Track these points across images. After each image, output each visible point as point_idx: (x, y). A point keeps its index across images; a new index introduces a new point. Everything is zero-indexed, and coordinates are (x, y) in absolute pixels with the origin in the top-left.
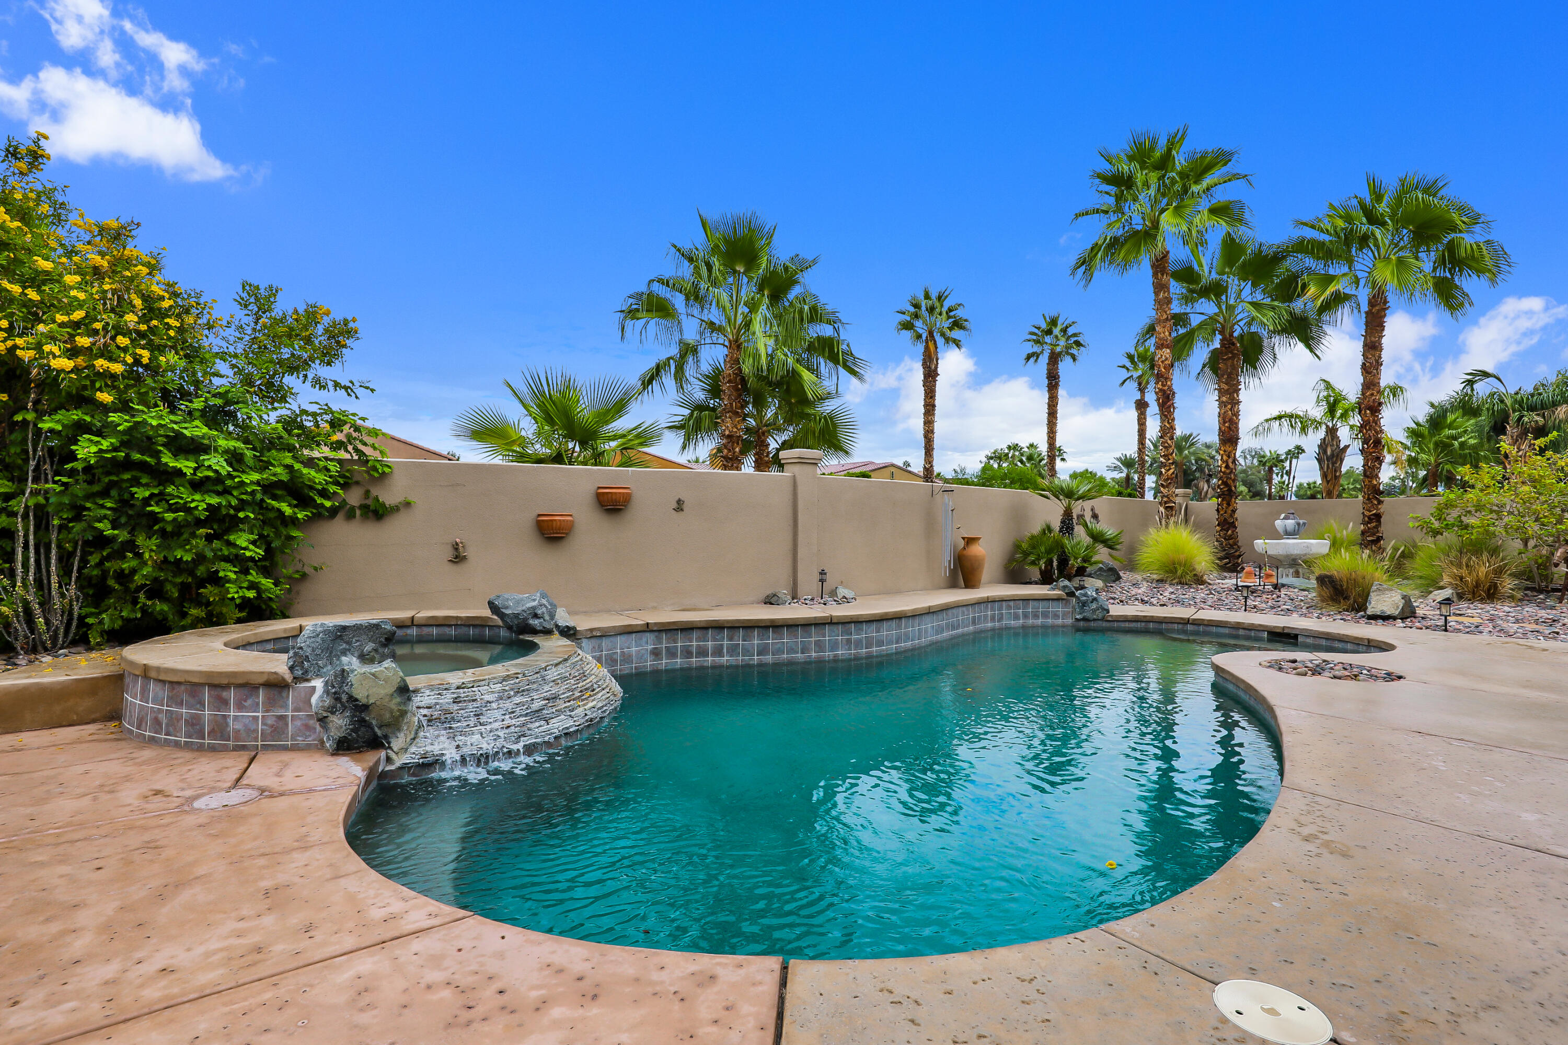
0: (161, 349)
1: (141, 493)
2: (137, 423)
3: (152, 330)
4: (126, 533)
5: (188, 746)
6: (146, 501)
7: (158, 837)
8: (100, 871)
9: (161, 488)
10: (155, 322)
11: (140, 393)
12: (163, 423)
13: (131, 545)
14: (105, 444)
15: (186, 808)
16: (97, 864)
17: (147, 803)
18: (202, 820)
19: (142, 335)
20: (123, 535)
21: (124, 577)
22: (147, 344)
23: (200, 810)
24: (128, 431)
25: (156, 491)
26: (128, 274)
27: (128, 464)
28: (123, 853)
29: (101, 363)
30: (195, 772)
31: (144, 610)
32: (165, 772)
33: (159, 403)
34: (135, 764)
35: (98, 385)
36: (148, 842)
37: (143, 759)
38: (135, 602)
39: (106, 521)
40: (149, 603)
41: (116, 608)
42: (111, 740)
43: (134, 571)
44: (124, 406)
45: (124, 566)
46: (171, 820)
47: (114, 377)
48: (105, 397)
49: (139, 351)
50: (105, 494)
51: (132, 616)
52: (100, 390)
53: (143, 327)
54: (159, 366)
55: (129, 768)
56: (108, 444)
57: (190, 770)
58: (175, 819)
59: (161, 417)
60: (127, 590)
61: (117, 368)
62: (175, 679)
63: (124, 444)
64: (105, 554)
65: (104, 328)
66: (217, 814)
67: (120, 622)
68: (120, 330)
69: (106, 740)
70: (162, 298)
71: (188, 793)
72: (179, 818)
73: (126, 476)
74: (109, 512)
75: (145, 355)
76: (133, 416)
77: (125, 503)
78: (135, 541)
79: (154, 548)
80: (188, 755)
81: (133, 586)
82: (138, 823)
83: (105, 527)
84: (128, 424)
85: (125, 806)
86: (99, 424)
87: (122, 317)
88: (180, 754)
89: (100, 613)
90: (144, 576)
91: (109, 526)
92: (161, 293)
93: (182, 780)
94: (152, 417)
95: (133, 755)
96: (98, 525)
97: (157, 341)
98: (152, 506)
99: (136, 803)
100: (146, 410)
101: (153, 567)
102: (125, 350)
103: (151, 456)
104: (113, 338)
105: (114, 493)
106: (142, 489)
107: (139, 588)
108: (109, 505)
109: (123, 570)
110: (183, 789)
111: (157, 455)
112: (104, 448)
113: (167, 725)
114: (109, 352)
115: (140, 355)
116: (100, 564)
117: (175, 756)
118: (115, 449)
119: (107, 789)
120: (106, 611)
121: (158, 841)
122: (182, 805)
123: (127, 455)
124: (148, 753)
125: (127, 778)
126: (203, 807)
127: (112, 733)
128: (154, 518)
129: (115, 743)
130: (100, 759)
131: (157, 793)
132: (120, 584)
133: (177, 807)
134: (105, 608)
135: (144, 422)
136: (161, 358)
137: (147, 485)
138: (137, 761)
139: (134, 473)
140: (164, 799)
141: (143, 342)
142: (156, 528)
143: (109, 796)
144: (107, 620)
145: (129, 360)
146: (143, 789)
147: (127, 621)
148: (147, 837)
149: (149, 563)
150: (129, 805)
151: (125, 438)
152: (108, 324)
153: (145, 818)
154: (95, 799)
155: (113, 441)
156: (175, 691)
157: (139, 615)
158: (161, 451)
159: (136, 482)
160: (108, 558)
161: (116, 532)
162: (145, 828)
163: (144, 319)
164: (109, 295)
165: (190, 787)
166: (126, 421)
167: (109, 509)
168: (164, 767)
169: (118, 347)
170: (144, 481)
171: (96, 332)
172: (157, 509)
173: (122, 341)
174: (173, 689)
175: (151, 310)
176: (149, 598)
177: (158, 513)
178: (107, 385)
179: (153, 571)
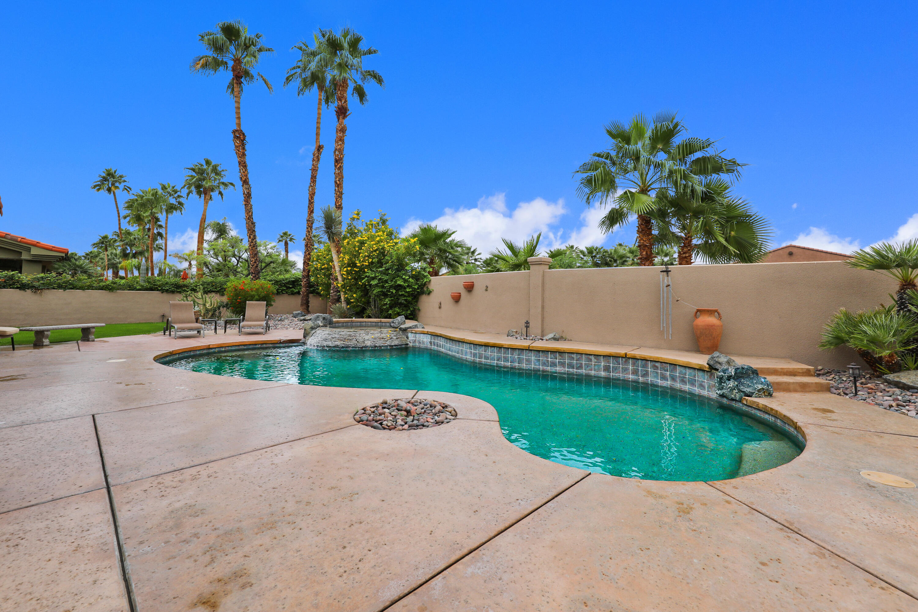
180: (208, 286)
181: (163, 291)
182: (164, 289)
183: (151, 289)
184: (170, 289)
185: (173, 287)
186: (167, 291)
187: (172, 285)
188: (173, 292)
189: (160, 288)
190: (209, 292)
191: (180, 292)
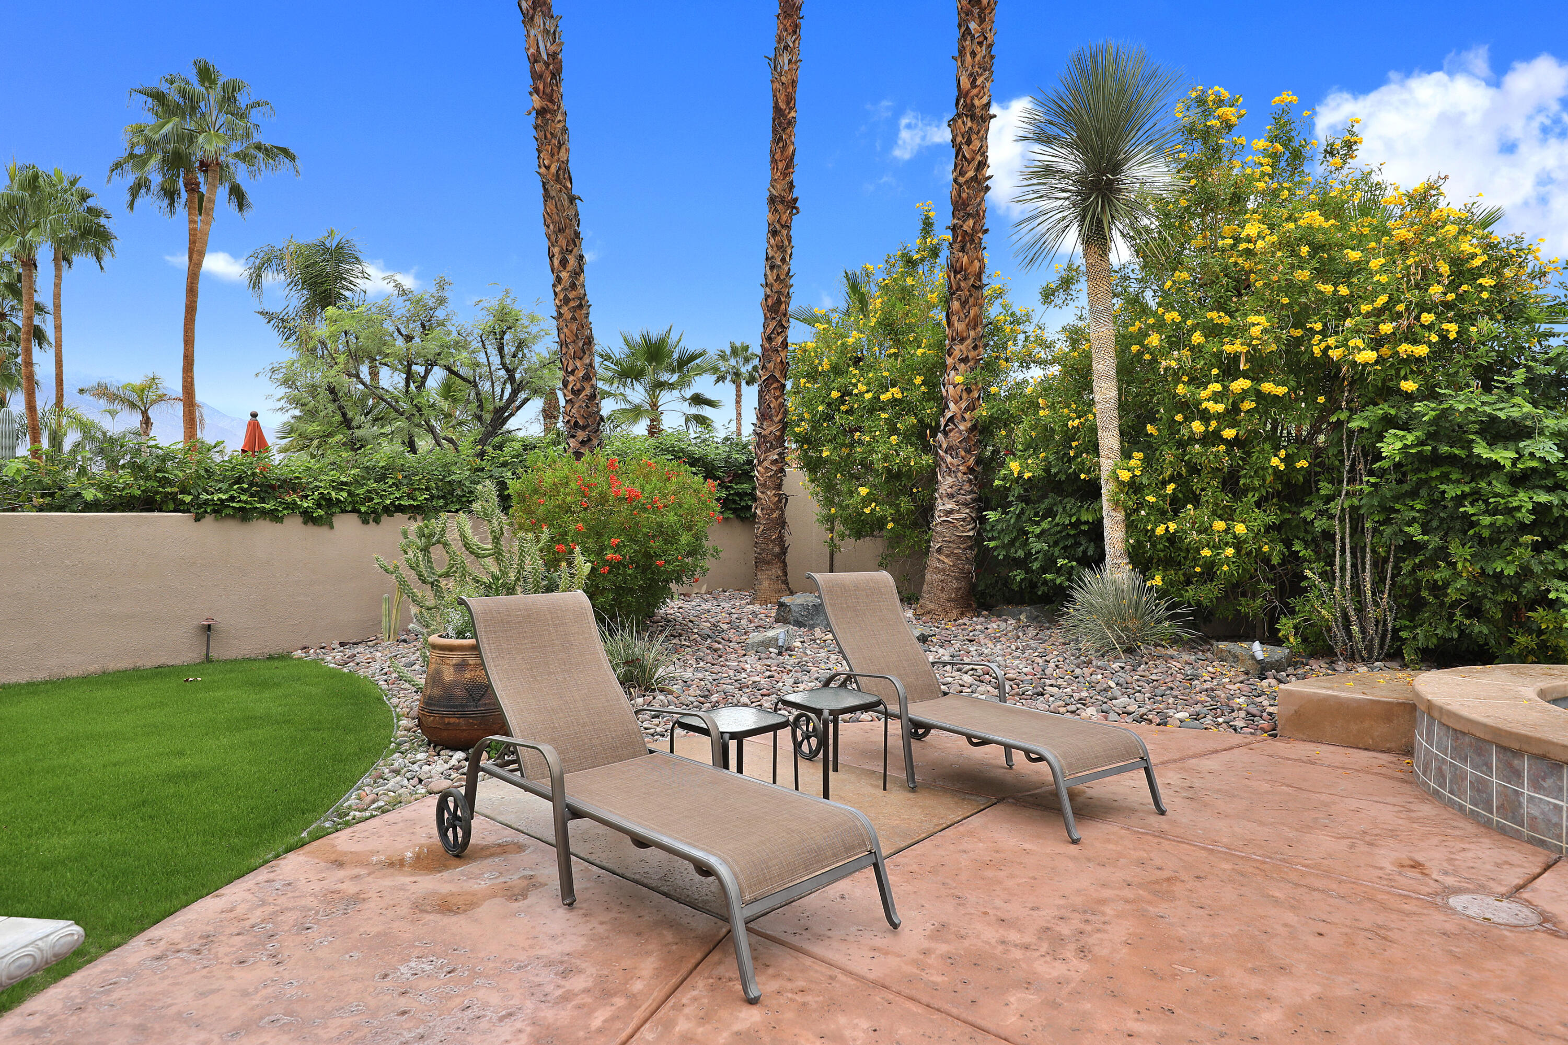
0: (1472, 318)
1: (1452, 491)
2: (1444, 411)
3: (1461, 298)
4: (1437, 539)
5: (1473, 816)
6: (1459, 500)
7: (1392, 926)
8: (1320, 938)
9: (1473, 485)
10: (1465, 287)
11: (1448, 375)
12: (1472, 406)
13: (1442, 553)
14: (1410, 438)
15: (1439, 900)
16: (1322, 928)
17: (1400, 874)
18: (1450, 927)
19: (1448, 306)
20: (1434, 541)
21: (1438, 589)
22: (1455, 315)
23: (1453, 911)
24: (1435, 421)
25: (1467, 489)
26: (1433, 239)
27: (1436, 460)
28: (1350, 927)
29: (1404, 349)
30: (1470, 855)
31: (1462, 632)
32: (1435, 840)
33: (1471, 382)
34: (1408, 818)
35: (1402, 373)
36: (1380, 927)
37: (1420, 814)
38: (1451, 619)
39: (1416, 525)
40: (1467, 622)
41: (1430, 624)
42: (1397, 779)
43: (1447, 584)
44: (1429, 393)
45: (1436, 577)
46: (1414, 909)
47: (1419, 360)
48: (1409, 386)
49: (1445, 326)
50: (1414, 494)
51: (1448, 636)
52: (1405, 378)
53: (1451, 297)
54: (1470, 339)
55: (1401, 822)
56: (1413, 438)
57: (1464, 850)
58: (1420, 910)
59: (1470, 400)
60: (1442, 604)
61: (1422, 350)
62: (1458, 727)
63: (1432, 436)
64: (1417, 561)
65: (1407, 309)
66: (1471, 926)
67: (1435, 641)
68: (1424, 307)
69: (1391, 778)
70: (1474, 256)
71: (1450, 881)
72: (1425, 911)
73: (1435, 473)
74: (1418, 515)
75: (1452, 329)
76: (1441, 402)
77: (1436, 502)
78: (1447, 548)
79: (1469, 558)
80: (1470, 828)
81: (1448, 600)
82: (1380, 897)
83: (1414, 531)
84: (1433, 413)
85: (1376, 868)
86: (1404, 416)
87: (1427, 290)
88: (1462, 824)
89: (1415, 627)
90: (1458, 589)
91: (1420, 531)
92: (1472, 250)
93: (1450, 860)
94: (1460, 402)
95: (1412, 807)
96: (1407, 529)
97: (1467, 308)
98: (1466, 506)
99: (1389, 867)
100: (1453, 393)
101: (1468, 580)
102: (1430, 328)
103: (1462, 448)
104: (1418, 318)
105: (1423, 492)
106: (1451, 486)
107: (1455, 604)
108: (1418, 507)
109: (1436, 581)
110: (1446, 873)
111: (1469, 444)
112: (1409, 443)
113: (1451, 781)
114: (1414, 334)
115: (1447, 330)
116: (1413, 571)
117: (1455, 824)
118: (1422, 443)
119: (1367, 838)
120: (1421, 625)
121: (1390, 930)
122: (1437, 894)
123: (1435, 449)
124: (1427, 810)
125: (1393, 834)
126: (1459, 909)
127: (1402, 771)
128: (1469, 522)
129: (1400, 784)
130: (1376, 799)
131: (1416, 865)
132: (1436, 597)
133: (1429, 894)
134: (1420, 622)
135: (1451, 408)
136: (1472, 329)
137: (1458, 481)
138: (1413, 815)
139: (1444, 469)
140: (1419, 876)
141: (1451, 314)
142: (1471, 532)
143: (1365, 848)
144: (1421, 637)
145: (1434, 338)
146: (1403, 854)
147: (1441, 638)
148: (1380, 920)
149: (1464, 574)
150: (1381, 868)
151: (1432, 429)
152: (1411, 302)
153: (1388, 893)
154: (1352, 846)
155: (1418, 434)
156: (1459, 742)
157: (1456, 636)
158: (1473, 440)
159: (1445, 478)
160: (1420, 566)
161: (1426, 538)
162: (1384, 907)
163: (1453, 286)
164: (1413, 270)
165: (1455, 873)
166: (1433, 410)
167: (1418, 511)
168: (1437, 835)
169: (1422, 326)
170: (1454, 477)
171: (1399, 315)
172: (1471, 510)
173: (1427, 318)
174: (1457, 738)
175: (1461, 274)
176: (1468, 617)
177: (1473, 515)
178: (1412, 372)
179: (1469, 585)
180: (382, 486)
181: (199, 510)
182: (206, 502)
183: (148, 503)
184: (232, 499)
185: (244, 491)
186: (219, 510)
187: (239, 480)
188: (244, 515)
189: (188, 499)
190: (387, 510)
191: (274, 516)
